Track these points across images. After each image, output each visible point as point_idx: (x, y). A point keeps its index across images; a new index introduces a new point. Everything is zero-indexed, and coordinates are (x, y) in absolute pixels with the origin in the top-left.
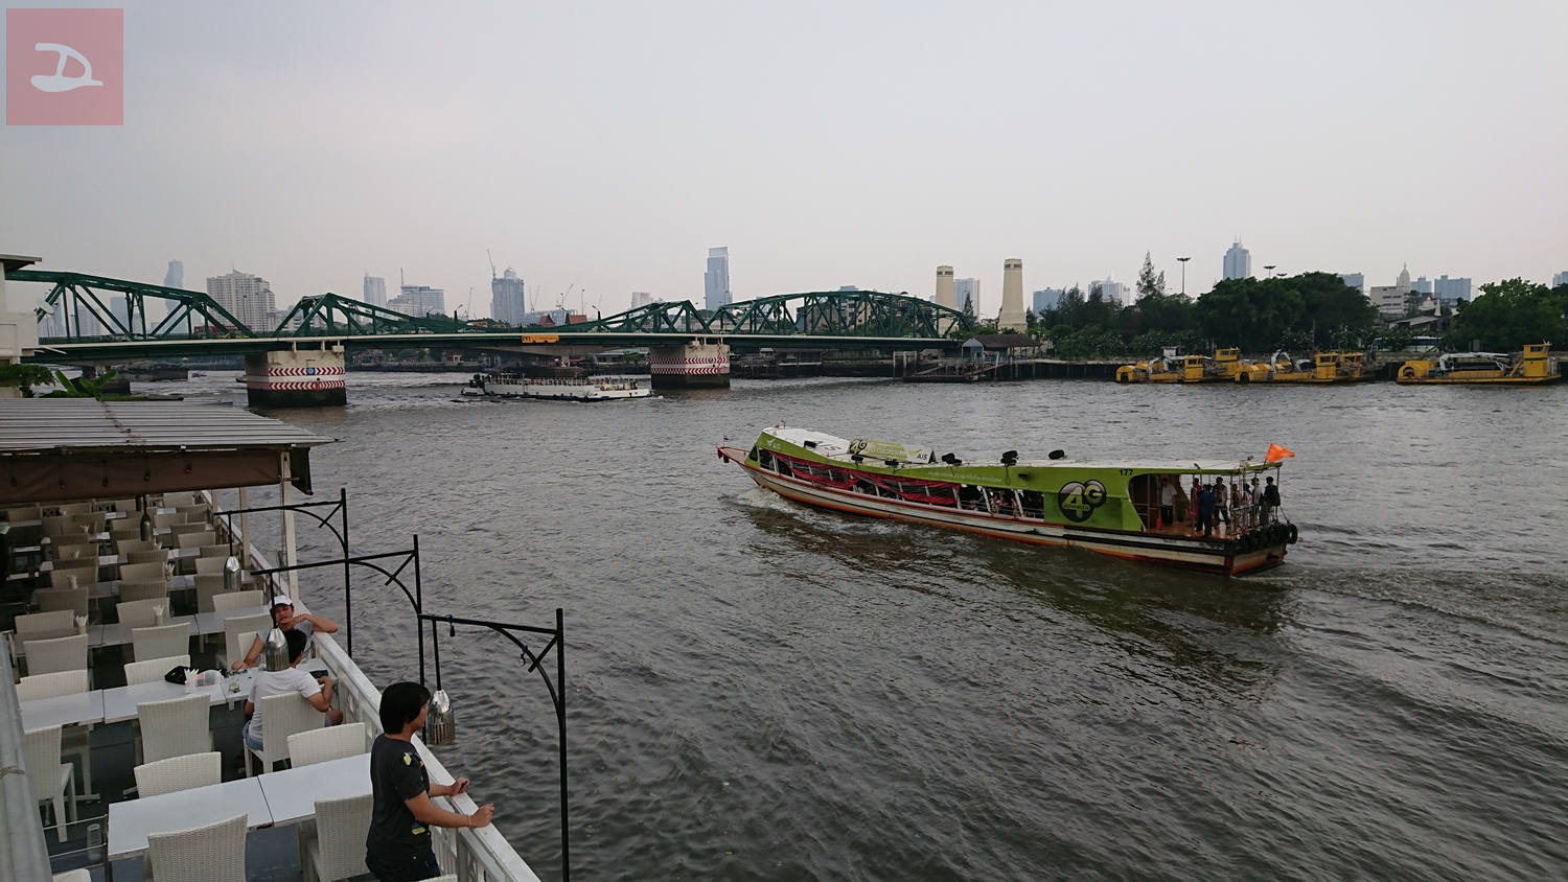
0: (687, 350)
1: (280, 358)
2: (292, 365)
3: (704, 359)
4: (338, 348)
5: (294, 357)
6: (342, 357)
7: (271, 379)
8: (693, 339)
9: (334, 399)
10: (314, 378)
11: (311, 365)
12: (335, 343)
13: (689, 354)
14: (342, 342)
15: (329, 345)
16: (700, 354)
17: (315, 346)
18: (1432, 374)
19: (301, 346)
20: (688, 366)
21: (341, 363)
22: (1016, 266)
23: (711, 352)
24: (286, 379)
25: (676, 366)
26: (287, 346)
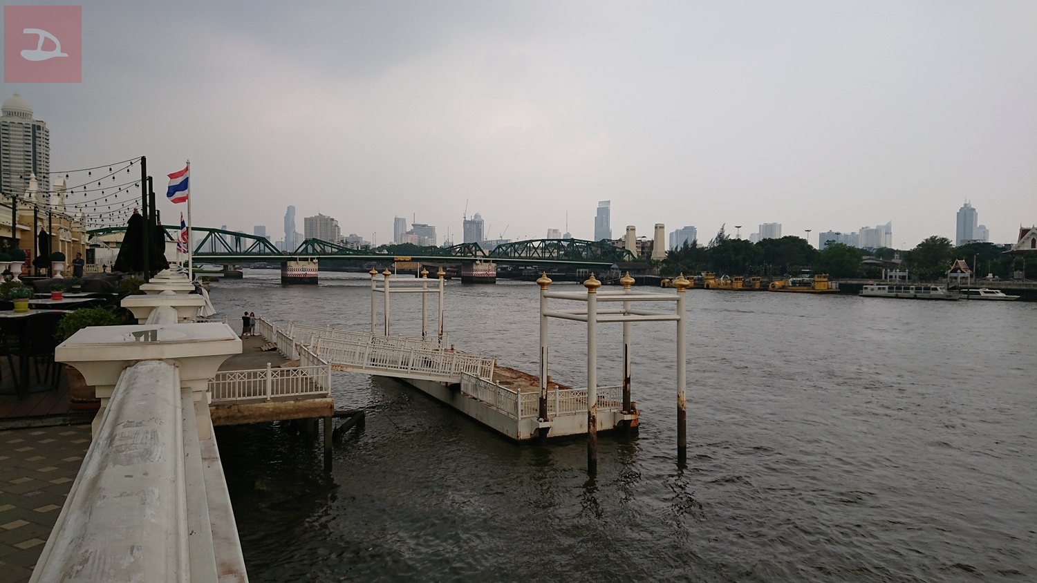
0: (474, 265)
1: (292, 264)
2: (297, 267)
3: (481, 270)
4: (316, 261)
5: (297, 263)
6: (317, 264)
7: (288, 273)
8: (477, 260)
9: (313, 281)
10: (305, 272)
11: (304, 267)
12: (314, 258)
13: (475, 267)
14: (317, 258)
15: (312, 259)
16: (480, 267)
17: (306, 260)
18: (783, 287)
19: (300, 259)
20: (474, 273)
21: (316, 267)
22: (660, 227)
23: (485, 266)
24: (294, 273)
25: (470, 273)
26: (295, 259)
